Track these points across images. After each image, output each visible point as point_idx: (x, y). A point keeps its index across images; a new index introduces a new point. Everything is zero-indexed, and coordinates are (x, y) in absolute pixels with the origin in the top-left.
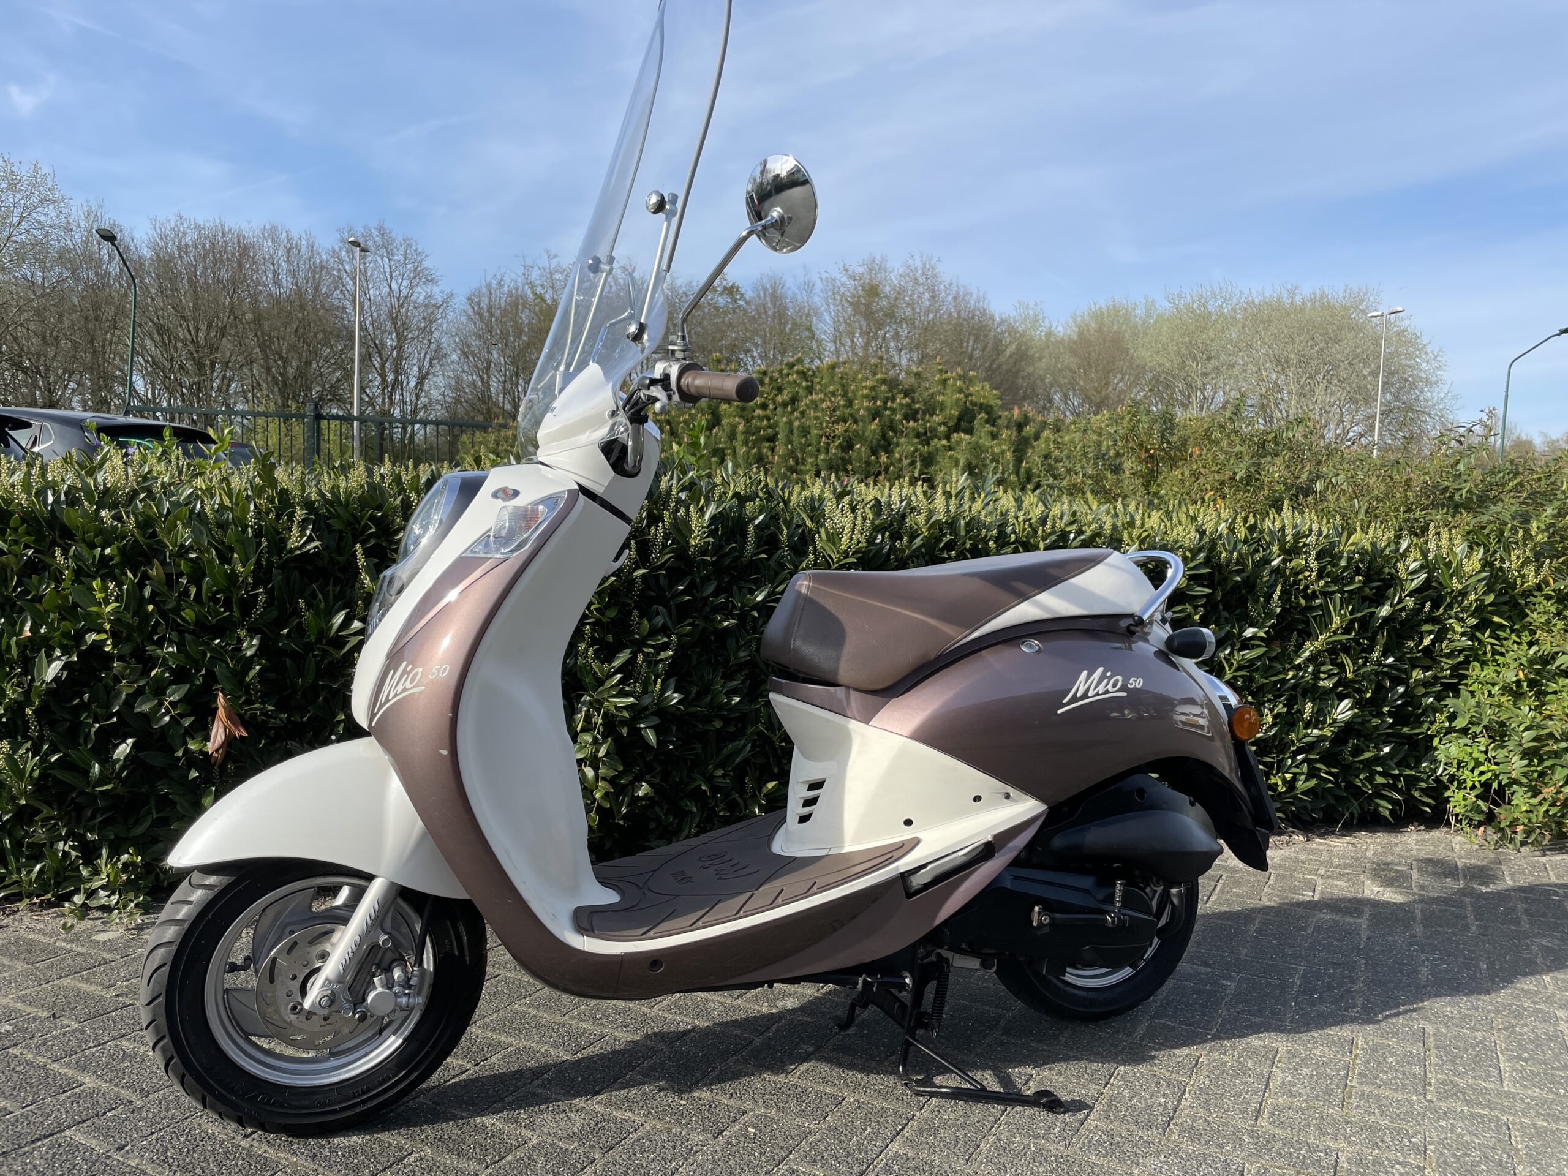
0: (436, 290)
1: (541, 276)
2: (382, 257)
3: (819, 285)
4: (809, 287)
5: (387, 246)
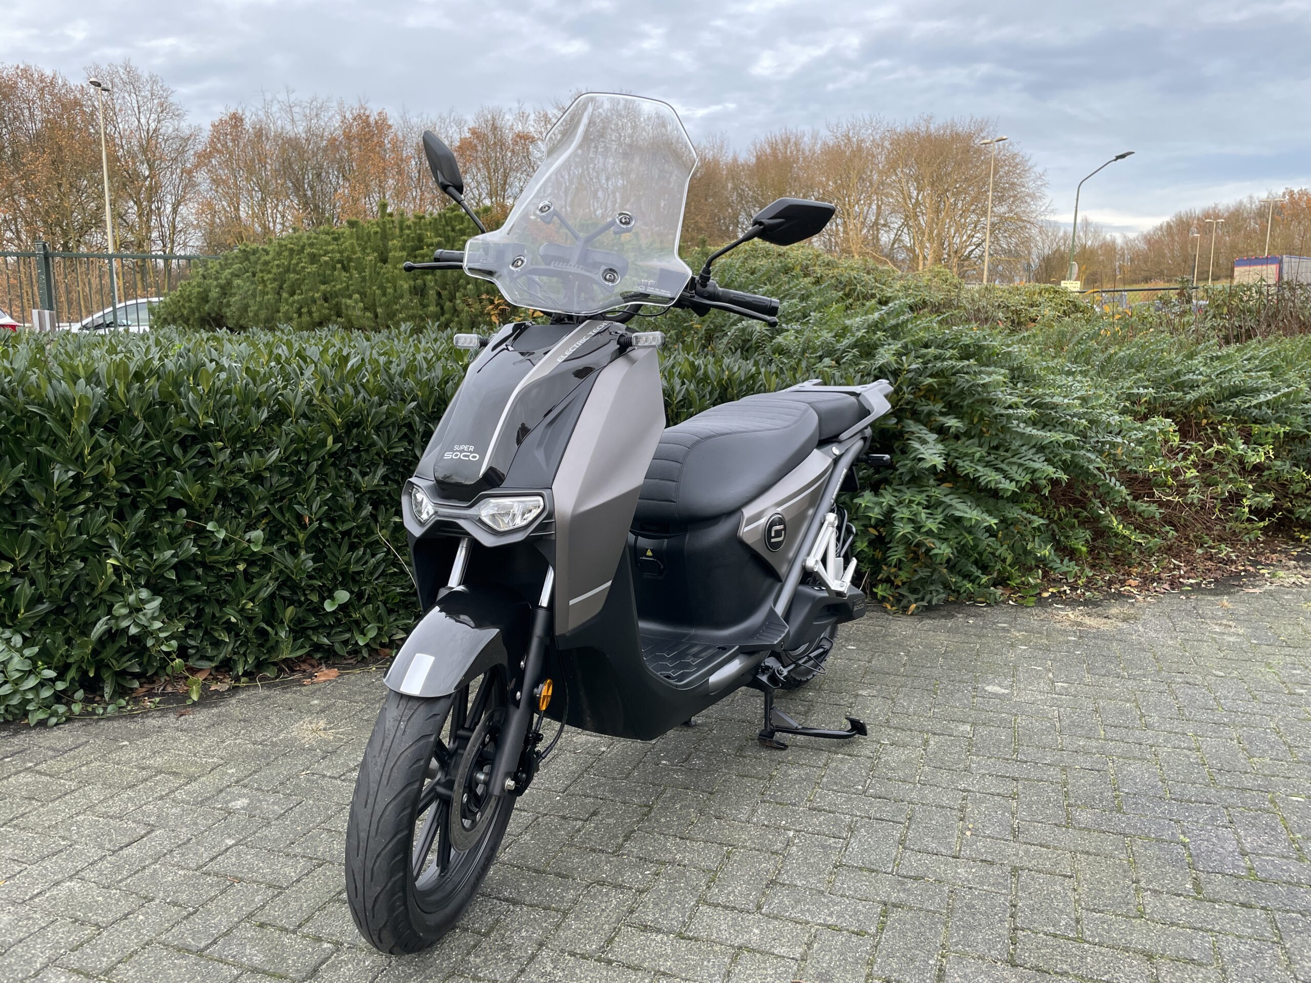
0: (183, 124)
1: (281, 109)
2: (129, 93)
3: (532, 116)
4: (523, 117)
5: (133, 82)
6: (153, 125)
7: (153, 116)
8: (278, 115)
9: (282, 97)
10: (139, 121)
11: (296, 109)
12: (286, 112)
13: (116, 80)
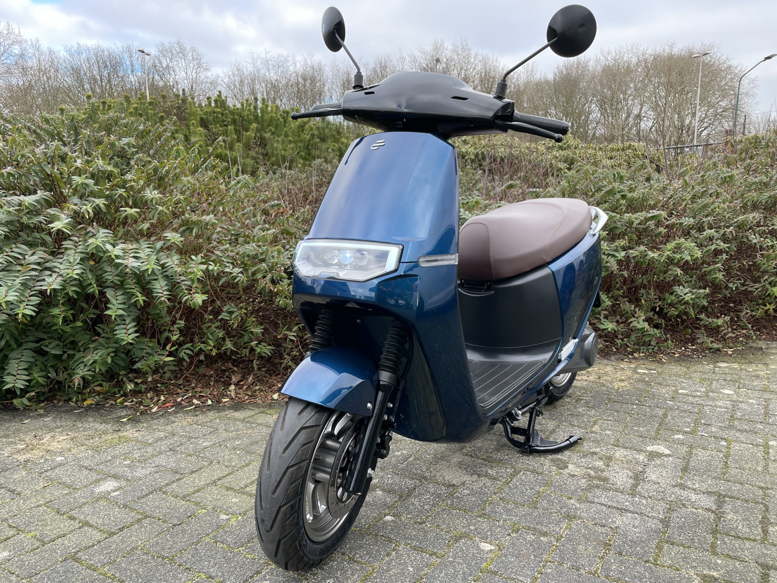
0: (209, 74)
1: (262, 63)
2: (181, 59)
3: (408, 59)
4: (403, 59)
5: (182, 52)
6: (194, 76)
7: (194, 71)
8: (260, 67)
9: (263, 55)
10: (186, 74)
11: (270, 63)
12: (265, 65)
13: (174, 51)
